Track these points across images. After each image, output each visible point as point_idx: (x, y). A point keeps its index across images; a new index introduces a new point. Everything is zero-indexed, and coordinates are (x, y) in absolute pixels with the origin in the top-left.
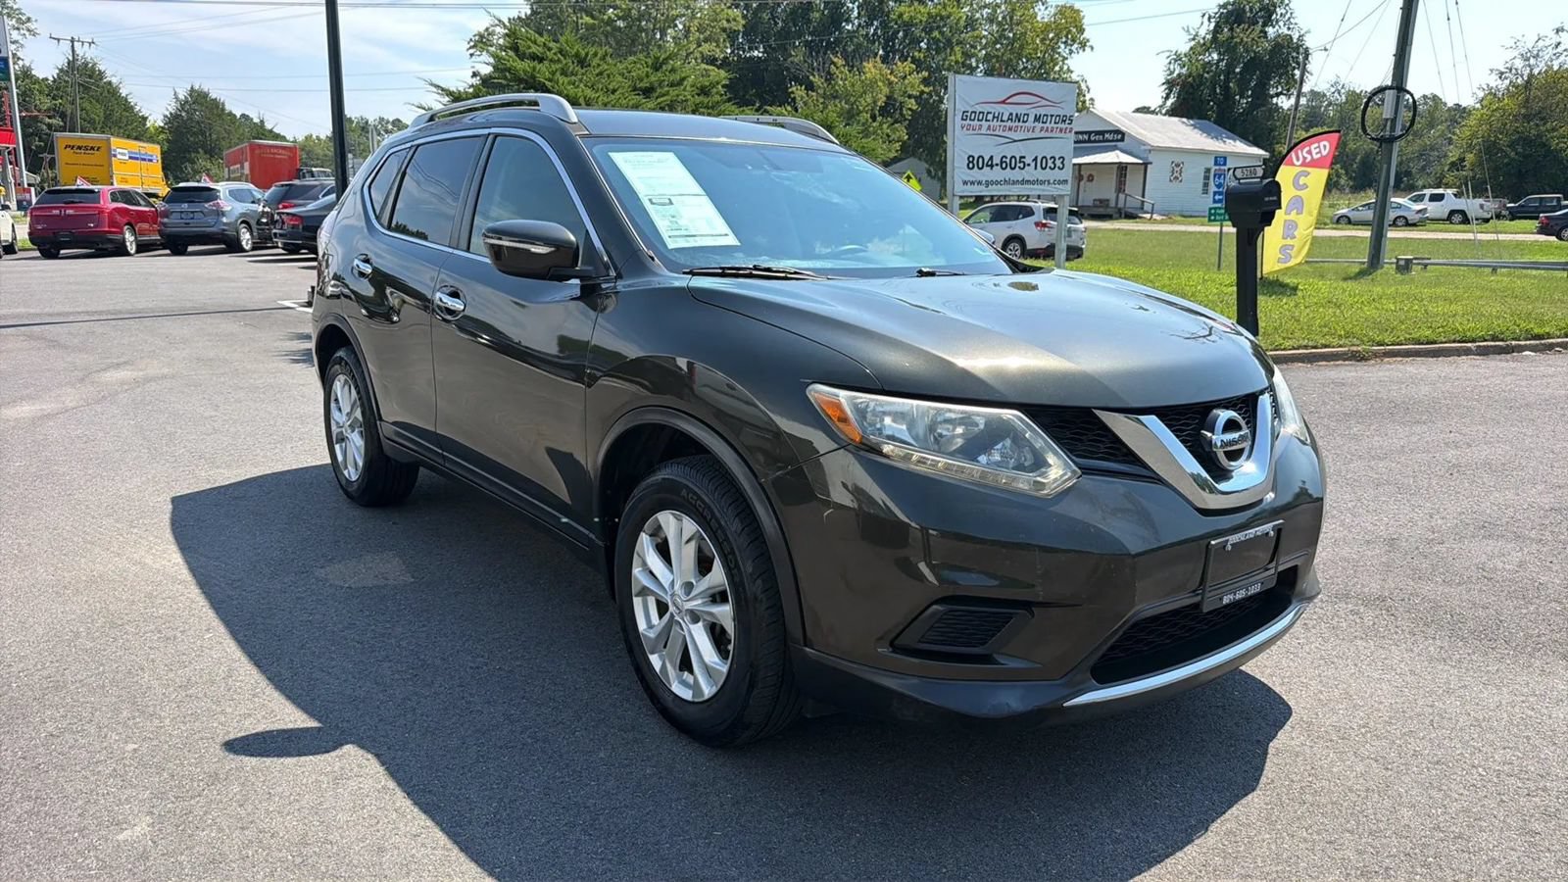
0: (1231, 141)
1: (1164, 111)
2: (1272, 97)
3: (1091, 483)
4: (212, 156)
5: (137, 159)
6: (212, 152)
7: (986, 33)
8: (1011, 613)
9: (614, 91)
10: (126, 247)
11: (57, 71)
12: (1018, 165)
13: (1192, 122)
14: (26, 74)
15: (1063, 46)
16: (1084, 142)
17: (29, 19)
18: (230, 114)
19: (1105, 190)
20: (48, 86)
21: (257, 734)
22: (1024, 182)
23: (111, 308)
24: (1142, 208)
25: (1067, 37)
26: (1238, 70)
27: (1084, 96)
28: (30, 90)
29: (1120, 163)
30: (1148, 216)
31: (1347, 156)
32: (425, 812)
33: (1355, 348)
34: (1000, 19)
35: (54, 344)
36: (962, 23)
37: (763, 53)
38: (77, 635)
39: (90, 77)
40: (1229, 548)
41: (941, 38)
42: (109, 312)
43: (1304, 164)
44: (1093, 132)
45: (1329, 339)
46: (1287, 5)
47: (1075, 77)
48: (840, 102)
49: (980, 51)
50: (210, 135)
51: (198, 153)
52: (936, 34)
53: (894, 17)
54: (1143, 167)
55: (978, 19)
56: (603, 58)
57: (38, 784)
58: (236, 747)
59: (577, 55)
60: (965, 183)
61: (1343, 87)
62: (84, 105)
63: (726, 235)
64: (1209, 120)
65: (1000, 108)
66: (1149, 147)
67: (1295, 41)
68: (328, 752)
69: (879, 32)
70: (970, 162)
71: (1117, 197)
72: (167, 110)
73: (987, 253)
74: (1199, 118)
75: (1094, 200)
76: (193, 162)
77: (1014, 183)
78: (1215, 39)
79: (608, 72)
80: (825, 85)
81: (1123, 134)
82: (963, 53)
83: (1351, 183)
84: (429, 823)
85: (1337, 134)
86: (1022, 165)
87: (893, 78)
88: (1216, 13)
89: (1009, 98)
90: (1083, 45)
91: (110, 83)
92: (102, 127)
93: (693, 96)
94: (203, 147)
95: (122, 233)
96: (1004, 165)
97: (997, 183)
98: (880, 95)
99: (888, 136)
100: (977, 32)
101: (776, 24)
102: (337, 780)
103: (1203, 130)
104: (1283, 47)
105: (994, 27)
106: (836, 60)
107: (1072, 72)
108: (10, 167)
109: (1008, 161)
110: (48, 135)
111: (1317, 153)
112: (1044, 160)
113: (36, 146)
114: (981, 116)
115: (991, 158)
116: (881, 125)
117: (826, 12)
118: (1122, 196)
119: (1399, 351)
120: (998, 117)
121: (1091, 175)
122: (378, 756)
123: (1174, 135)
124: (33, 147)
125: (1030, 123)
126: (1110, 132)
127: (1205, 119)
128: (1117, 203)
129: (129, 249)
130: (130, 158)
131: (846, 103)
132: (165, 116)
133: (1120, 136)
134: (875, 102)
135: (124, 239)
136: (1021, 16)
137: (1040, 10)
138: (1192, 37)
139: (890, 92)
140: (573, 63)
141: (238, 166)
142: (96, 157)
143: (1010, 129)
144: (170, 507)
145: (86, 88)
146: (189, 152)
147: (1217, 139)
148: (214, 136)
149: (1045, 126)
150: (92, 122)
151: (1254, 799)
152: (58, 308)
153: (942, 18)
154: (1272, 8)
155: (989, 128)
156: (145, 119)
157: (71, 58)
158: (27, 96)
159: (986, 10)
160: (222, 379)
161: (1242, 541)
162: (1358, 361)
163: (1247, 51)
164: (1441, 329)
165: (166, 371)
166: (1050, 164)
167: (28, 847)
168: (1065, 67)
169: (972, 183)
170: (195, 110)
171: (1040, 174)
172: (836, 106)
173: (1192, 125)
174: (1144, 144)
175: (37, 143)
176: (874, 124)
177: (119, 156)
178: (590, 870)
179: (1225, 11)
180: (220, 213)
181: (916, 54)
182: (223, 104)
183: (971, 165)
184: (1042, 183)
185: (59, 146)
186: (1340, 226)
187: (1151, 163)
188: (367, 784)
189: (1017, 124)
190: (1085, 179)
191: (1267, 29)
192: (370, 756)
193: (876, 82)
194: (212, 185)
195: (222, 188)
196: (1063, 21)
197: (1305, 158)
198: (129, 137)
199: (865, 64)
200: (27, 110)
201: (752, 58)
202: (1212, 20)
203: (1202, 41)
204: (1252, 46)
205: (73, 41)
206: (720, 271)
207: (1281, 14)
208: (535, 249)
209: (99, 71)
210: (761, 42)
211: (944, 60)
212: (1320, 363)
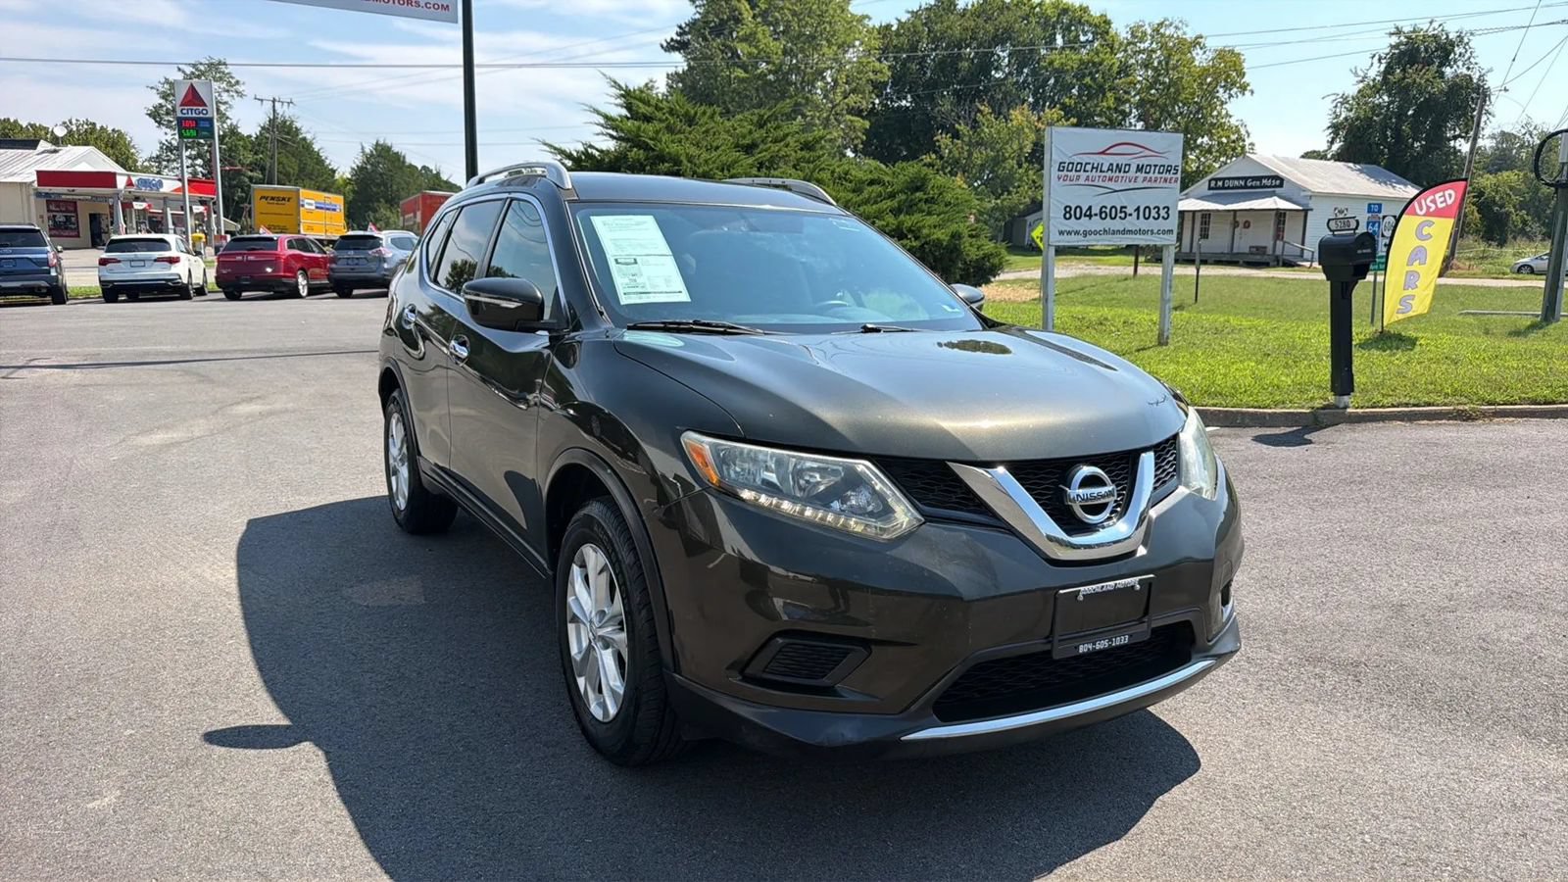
0: (1402, 187)
1: (1329, 156)
2: (1449, 140)
3: (931, 530)
4: (392, 205)
5: (322, 208)
6: (392, 202)
7: (1141, 79)
8: (847, 649)
9: (717, 148)
10: (298, 290)
11: (260, 129)
12: (1119, 215)
13: (1358, 167)
14: (233, 131)
15: (1221, 90)
16: (1241, 187)
17: (237, 82)
18: (411, 166)
19: (1262, 236)
20: (252, 143)
21: (235, 728)
22: (1124, 232)
23: (264, 346)
24: (1302, 256)
25: (1226, 81)
26: (1410, 112)
27: (1244, 141)
28: (236, 146)
29: (1278, 210)
30: (1308, 264)
31: (1540, 201)
32: (345, 803)
33: (1461, 407)
34: (1156, 64)
35: (205, 379)
36: (1115, 69)
37: (911, 102)
38: (124, 636)
39: (288, 134)
40: (1081, 598)
41: (1092, 84)
42: (260, 351)
43: (1428, 214)
44: (1249, 178)
45: (1433, 397)
46: (1467, 43)
47: (1233, 121)
48: (986, 149)
49: (1135, 95)
50: (391, 186)
51: (380, 202)
52: (1088, 80)
53: (1045, 64)
54: (1303, 214)
55: (1133, 64)
56: (712, 117)
57: (43, 758)
58: (214, 738)
59: (687, 114)
60: (1061, 233)
61: (1535, 128)
62: (281, 160)
63: (680, 292)
64: (1379, 165)
65: (1099, 159)
66: (1310, 194)
67: (1475, 81)
68: (287, 747)
69: (1030, 79)
70: (1066, 212)
71: (1275, 245)
72: (354, 163)
73: (956, 310)
74: (1366, 163)
75: (1251, 247)
76: (375, 211)
77: (1114, 233)
78: (1385, 80)
79: (715, 130)
80: (971, 133)
81: (1282, 180)
82: (1115, 98)
83: (1544, 230)
84: (345, 813)
85: (1464, 183)
86: (1123, 215)
87: (1040, 125)
88: (1387, 54)
89: (1108, 149)
90: (1243, 88)
91: (304, 139)
92: (296, 180)
93: (796, 152)
94: (383, 197)
95: (296, 277)
96: (1103, 215)
97: (1096, 233)
98: (1026, 142)
99: (1034, 182)
100: (1131, 78)
101: (925, 73)
102: (284, 770)
103: (1371, 175)
104: (1462, 88)
105: (1150, 72)
106: (982, 108)
107: (1230, 116)
108: (214, 216)
109: (1108, 211)
110: (249, 187)
111: (1441, 203)
112: (1147, 210)
113: (239, 197)
114: (1080, 167)
115: (1090, 208)
116: (1027, 171)
117: (976, 61)
118: (1279, 244)
119: (1512, 410)
120: (1097, 168)
121: (1246, 222)
122: (327, 753)
123: (1338, 181)
124: (236, 198)
125: (1132, 173)
126: (1268, 178)
127: (1374, 163)
128: (1274, 250)
129: (301, 292)
130: (317, 207)
131: (991, 150)
132: (353, 169)
133: (1278, 182)
134: (1021, 149)
135: (297, 283)
136: (1178, 61)
137: (1197, 54)
138: (1360, 78)
139: (1037, 139)
140: (681, 121)
141: (412, 215)
142: (287, 207)
143: (1110, 179)
144: (244, 528)
145: (283, 144)
146: (373, 202)
147: (1386, 184)
148: (395, 187)
149: (1148, 176)
150: (287, 175)
151: (1115, 848)
152: (219, 347)
153: (1094, 64)
154: (1450, 48)
155: (1087, 179)
156: (334, 171)
157: (272, 117)
158: (233, 151)
159: (1141, 55)
160: (336, 414)
161: (1097, 593)
162: (1464, 420)
163: (1421, 94)
164: (1561, 389)
165: (290, 406)
166: (1154, 213)
167: (15, 808)
168: (1224, 112)
169: (1069, 233)
170: (379, 163)
171: (1143, 224)
172: (981, 153)
173: (1359, 170)
174: (1305, 190)
175: (240, 194)
176: (1020, 171)
177: (307, 206)
178: (462, 863)
179: (1397, 51)
180: (382, 259)
181: (1067, 100)
182: (404, 157)
183: (1068, 216)
184: (1145, 232)
185: (256, 197)
186: (1521, 276)
187: (1312, 210)
188: (308, 777)
189: (1117, 174)
190: (1241, 225)
191: (1443, 69)
192: (320, 753)
193: (1023, 128)
194: (376, 234)
195: (386, 236)
196: (1222, 65)
197: (1428, 207)
198: (318, 189)
199: (1011, 111)
200: (232, 164)
201: (900, 107)
202: (1383, 61)
203: (1371, 83)
204: (1426, 87)
205: (274, 101)
206: (662, 325)
207: (1460, 54)
208: (505, 304)
209: (296, 128)
210: (909, 92)
211: (1096, 106)
212: (1423, 422)
